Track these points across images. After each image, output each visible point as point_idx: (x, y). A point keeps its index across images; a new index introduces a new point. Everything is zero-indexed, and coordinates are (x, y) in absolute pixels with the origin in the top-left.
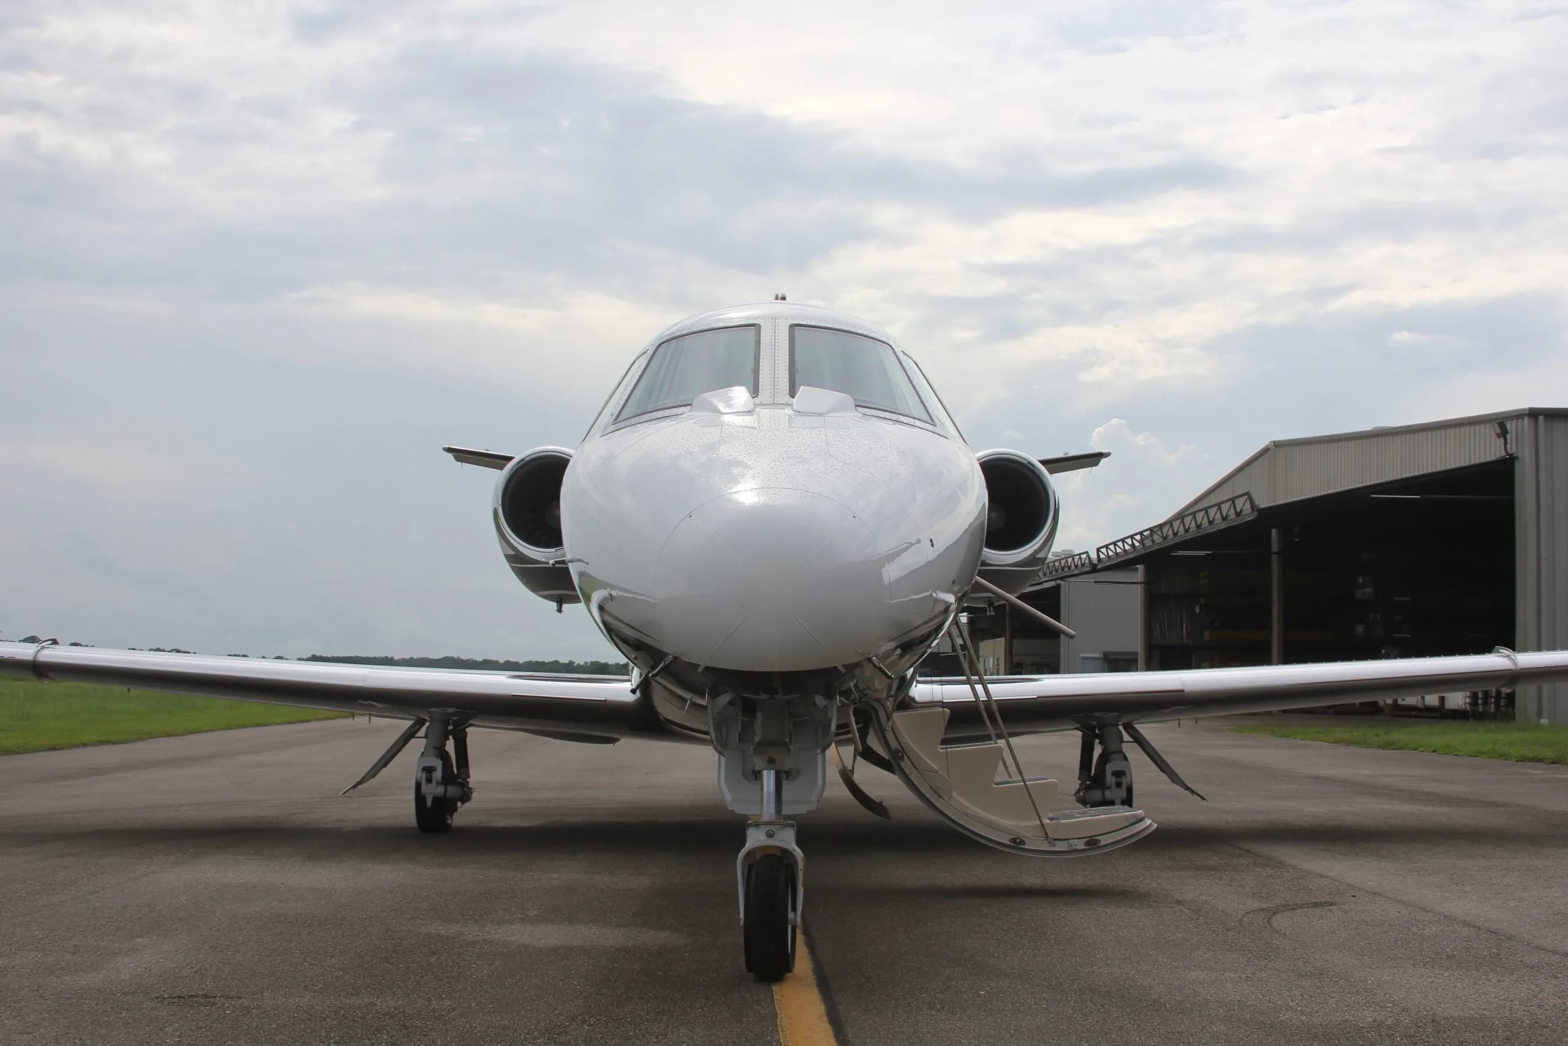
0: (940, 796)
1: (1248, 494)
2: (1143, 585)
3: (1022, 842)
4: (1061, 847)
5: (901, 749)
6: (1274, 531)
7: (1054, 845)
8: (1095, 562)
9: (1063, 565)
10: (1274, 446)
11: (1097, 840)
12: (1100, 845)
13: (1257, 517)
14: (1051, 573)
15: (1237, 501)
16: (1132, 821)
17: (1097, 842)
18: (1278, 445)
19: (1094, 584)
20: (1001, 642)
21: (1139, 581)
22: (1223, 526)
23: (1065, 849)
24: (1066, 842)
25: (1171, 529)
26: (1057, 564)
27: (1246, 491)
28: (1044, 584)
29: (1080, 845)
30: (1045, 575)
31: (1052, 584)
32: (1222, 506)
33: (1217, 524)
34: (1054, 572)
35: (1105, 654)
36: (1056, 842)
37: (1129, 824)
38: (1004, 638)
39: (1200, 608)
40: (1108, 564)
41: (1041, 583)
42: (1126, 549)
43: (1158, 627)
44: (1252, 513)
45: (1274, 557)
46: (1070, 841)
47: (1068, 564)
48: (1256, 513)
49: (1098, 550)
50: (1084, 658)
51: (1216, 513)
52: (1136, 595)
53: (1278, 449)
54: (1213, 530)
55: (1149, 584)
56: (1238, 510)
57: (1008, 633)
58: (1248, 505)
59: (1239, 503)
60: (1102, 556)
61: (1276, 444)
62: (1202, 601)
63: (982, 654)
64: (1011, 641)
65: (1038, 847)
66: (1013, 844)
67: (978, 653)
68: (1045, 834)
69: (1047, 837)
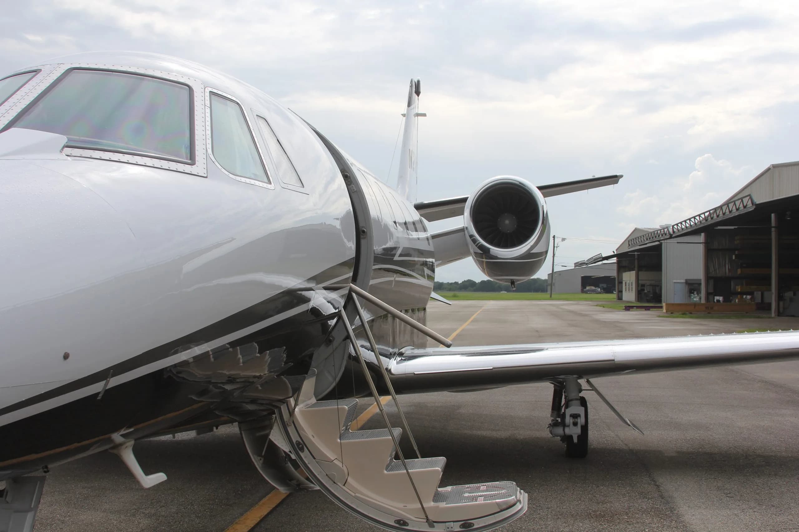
0: (334, 483)
1: (749, 195)
2: (704, 244)
3: (405, 524)
4: (439, 528)
6: (773, 215)
7: (433, 527)
8: (672, 233)
9: (662, 233)
10: (773, 167)
11: (471, 523)
12: (473, 527)
13: (755, 209)
14: (650, 239)
15: (744, 199)
16: (504, 507)
17: (471, 525)
18: (775, 167)
19: (677, 243)
20: (633, 273)
21: (702, 242)
22: (737, 214)
23: (443, 531)
24: (444, 524)
25: (721, 211)
26: (659, 232)
27: (749, 194)
28: (648, 244)
29: (456, 527)
30: (647, 239)
31: (657, 243)
32: (736, 202)
33: (734, 213)
34: (651, 238)
35: (686, 280)
36: (435, 524)
37: (499, 510)
38: (634, 272)
39: (735, 256)
40: (678, 234)
41: (646, 244)
42: (687, 226)
43: (712, 266)
44: (752, 206)
45: (773, 229)
46: (448, 523)
47: (665, 232)
48: (754, 207)
49: (673, 226)
50: (675, 283)
51: (733, 206)
52: (700, 250)
53: (775, 169)
54: (732, 216)
55: (707, 244)
56: (745, 205)
57: (636, 269)
58: (750, 202)
59: (745, 200)
60: (675, 230)
61: (773, 166)
62: (737, 252)
63: (624, 279)
64: (638, 273)
65: (420, 528)
66: (397, 525)
67: (622, 279)
68: (427, 517)
69: (428, 519)
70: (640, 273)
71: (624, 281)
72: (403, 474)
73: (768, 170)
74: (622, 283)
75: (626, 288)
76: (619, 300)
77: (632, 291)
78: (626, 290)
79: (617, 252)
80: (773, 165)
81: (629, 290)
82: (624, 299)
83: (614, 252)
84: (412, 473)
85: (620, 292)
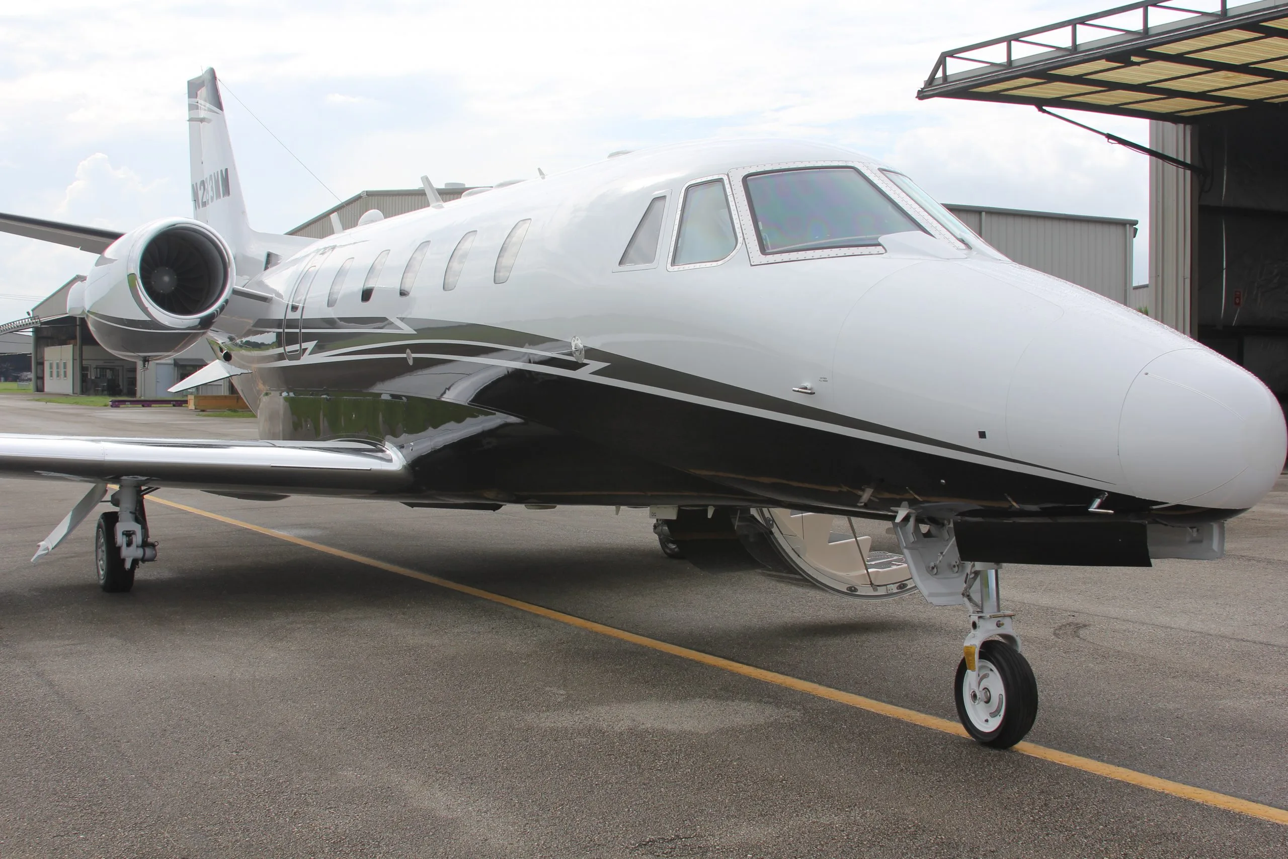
0: (799, 556)
3: (856, 590)
4: (881, 591)
5: (772, 519)
7: (877, 590)
10: (367, 194)
12: (908, 587)
17: (905, 585)
20: (68, 349)
23: (884, 594)
24: (885, 587)
29: (894, 589)
36: (878, 587)
38: (70, 346)
46: (888, 586)
53: (371, 197)
57: (76, 341)
63: (46, 357)
64: (82, 348)
65: (866, 593)
66: (848, 592)
67: (43, 358)
68: (871, 581)
69: (872, 584)
70: (84, 348)
71: (47, 360)
72: (852, 542)
73: (358, 198)
74: (42, 364)
75: (51, 372)
76: (37, 391)
77: (65, 376)
78: (51, 376)
79: (33, 314)
80: (367, 191)
81: (58, 376)
82: (47, 389)
83: (29, 313)
84: (861, 540)
85: (40, 378)
